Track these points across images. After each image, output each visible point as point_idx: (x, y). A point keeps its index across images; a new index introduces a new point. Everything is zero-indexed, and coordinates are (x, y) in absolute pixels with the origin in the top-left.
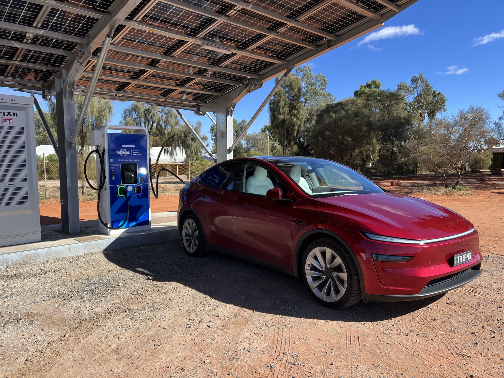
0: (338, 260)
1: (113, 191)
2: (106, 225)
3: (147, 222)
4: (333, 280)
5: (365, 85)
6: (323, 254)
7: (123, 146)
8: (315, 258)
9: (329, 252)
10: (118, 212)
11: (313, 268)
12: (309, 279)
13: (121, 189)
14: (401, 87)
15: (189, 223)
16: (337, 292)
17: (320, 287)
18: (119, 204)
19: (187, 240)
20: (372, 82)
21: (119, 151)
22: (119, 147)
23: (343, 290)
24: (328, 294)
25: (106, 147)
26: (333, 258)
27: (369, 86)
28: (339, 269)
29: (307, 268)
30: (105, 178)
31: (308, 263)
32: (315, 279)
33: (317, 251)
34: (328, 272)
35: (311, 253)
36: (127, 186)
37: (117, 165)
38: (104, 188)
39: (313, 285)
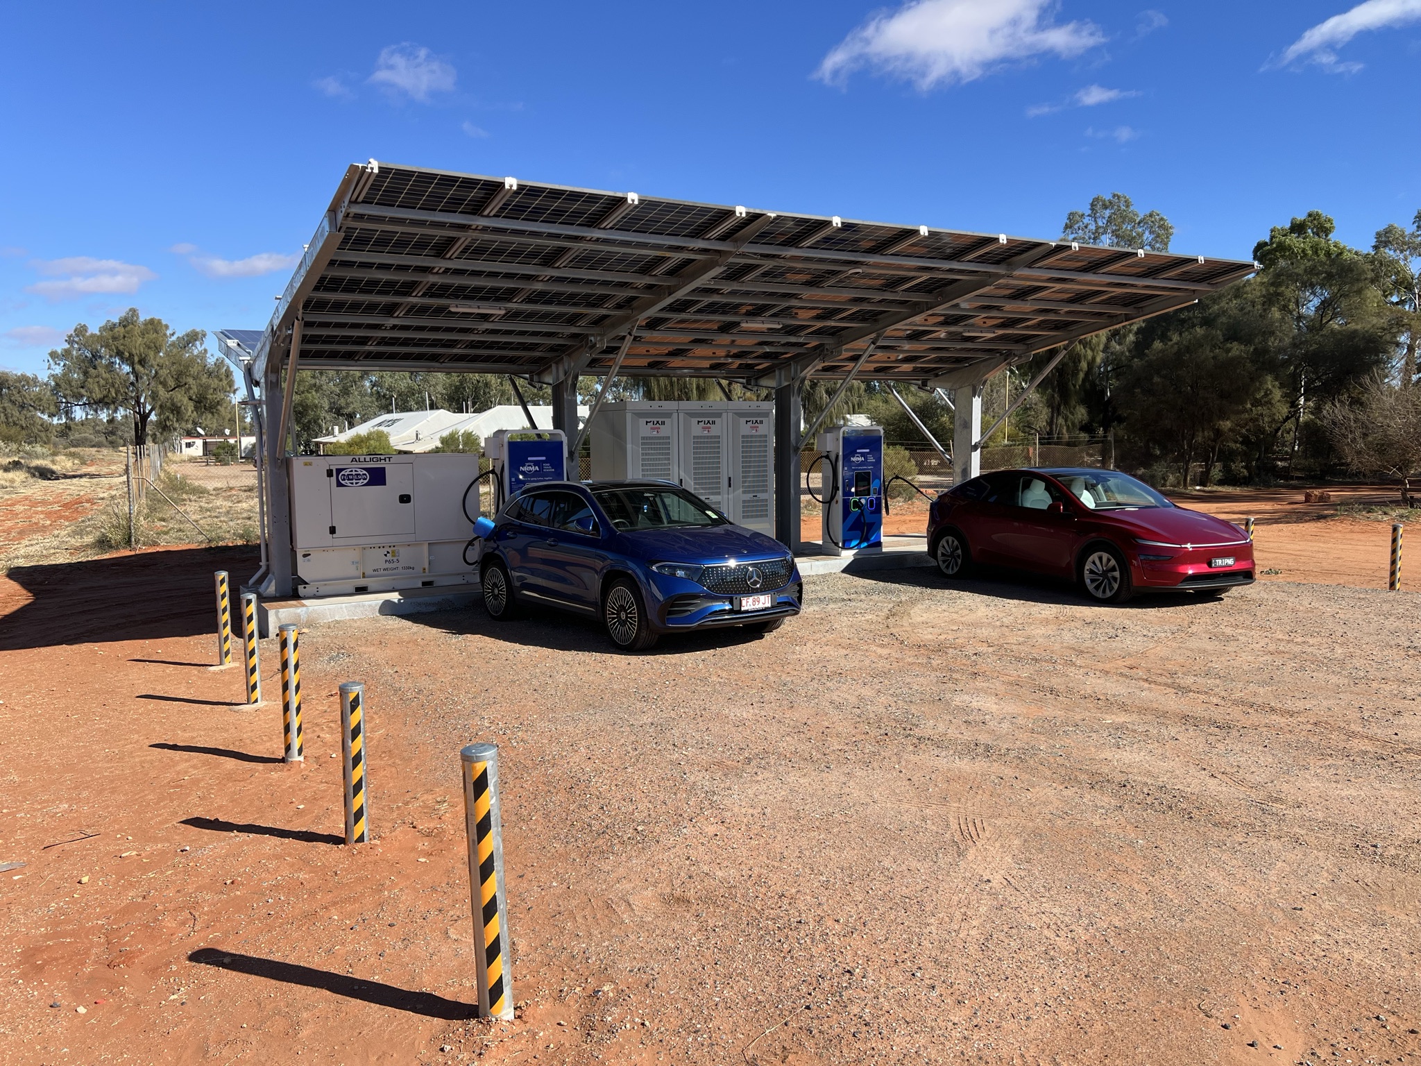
0: (1113, 562)
1: (846, 504)
2: (836, 544)
3: (879, 544)
4: (1109, 580)
5: (1288, 226)
6: (1100, 559)
7: (858, 451)
8: (1094, 563)
9: (1105, 556)
10: (850, 530)
11: (1091, 572)
12: (1088, 581)
13: (855, 502)
14: (1385, 239)
15: (947, 543)
16: (1111, 589)
17: (1097, 588)
18: (851, 519)
19: (944, 562)
20: (1310, 215)
21: (853, 457)
22: (853, 453)
23: (1116, 586)
24: (1104, 591)
25: (841, 453)
26: (1109, 560)
27: (1298, 228)
28: (1113, 569)
29: (1086, 572)
30: (838, 489)
31: (1087, 567)
32: (1093, 581)
33: (1095, 557)
34: (1105, 573)
35: (1091, 559)
36: (860, 499)
37: (851, 473)
38: (835, 500)
39: (1091, 587)
